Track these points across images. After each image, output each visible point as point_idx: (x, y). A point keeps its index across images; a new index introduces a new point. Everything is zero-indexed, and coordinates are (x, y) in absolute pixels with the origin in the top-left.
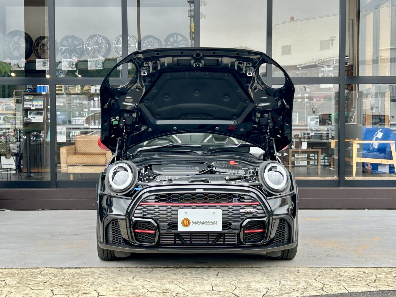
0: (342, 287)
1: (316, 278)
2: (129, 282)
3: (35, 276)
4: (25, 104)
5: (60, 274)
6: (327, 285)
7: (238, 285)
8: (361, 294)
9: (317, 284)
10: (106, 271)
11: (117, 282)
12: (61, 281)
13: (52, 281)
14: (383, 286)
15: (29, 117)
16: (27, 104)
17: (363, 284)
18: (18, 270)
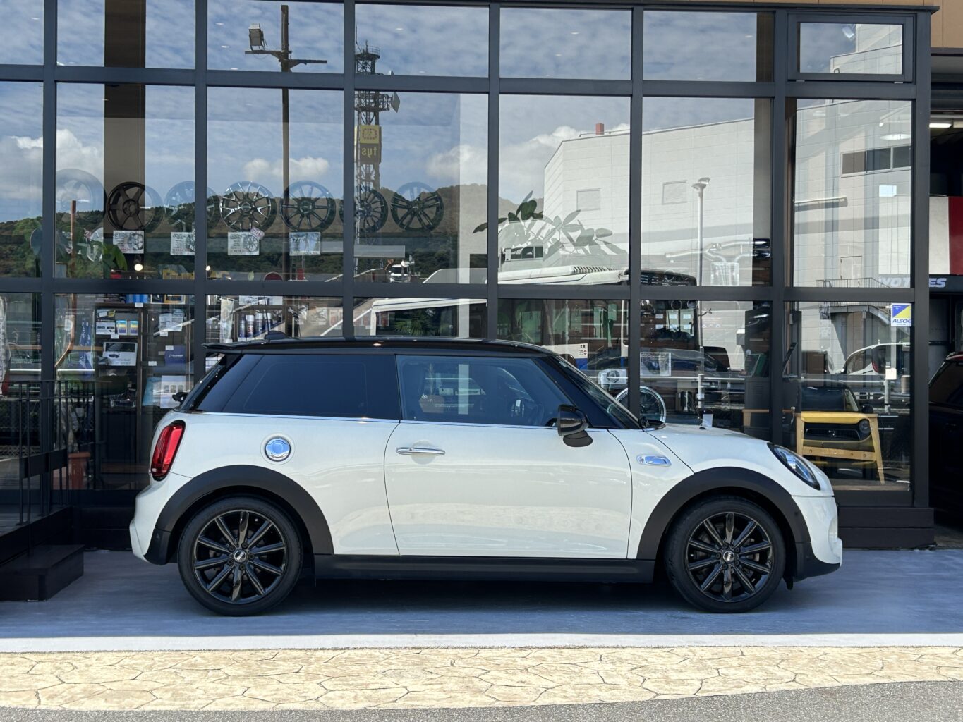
0: (828, 678)
4: (99, 327)
6: (801, 674)
8: (865, 688)
9: (783, 673)
11: (428, 671)
16: (104, 328)
17: (864, 673)
18: (230, 653)
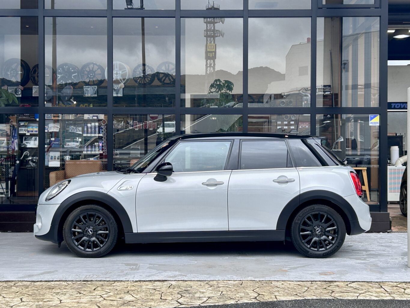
0: (273, 297)
1: (255, 289)
2: (90, 292)
3: (9, 287)
4: (20, 130)
5: (31, 286)
6: (261, 294)
7: (184, 295)
8: (287, 302)
9: (253, 294)
10: (73, 283)
11: (80, 293)
12: (31, 291)
13: (23, 291)
14: (308, 296)
15: (24, 142)
16: (23, 130)
17: (293, 294)
